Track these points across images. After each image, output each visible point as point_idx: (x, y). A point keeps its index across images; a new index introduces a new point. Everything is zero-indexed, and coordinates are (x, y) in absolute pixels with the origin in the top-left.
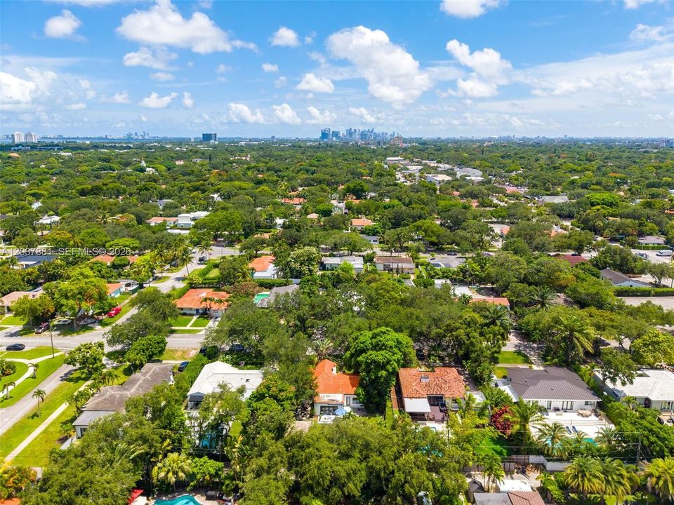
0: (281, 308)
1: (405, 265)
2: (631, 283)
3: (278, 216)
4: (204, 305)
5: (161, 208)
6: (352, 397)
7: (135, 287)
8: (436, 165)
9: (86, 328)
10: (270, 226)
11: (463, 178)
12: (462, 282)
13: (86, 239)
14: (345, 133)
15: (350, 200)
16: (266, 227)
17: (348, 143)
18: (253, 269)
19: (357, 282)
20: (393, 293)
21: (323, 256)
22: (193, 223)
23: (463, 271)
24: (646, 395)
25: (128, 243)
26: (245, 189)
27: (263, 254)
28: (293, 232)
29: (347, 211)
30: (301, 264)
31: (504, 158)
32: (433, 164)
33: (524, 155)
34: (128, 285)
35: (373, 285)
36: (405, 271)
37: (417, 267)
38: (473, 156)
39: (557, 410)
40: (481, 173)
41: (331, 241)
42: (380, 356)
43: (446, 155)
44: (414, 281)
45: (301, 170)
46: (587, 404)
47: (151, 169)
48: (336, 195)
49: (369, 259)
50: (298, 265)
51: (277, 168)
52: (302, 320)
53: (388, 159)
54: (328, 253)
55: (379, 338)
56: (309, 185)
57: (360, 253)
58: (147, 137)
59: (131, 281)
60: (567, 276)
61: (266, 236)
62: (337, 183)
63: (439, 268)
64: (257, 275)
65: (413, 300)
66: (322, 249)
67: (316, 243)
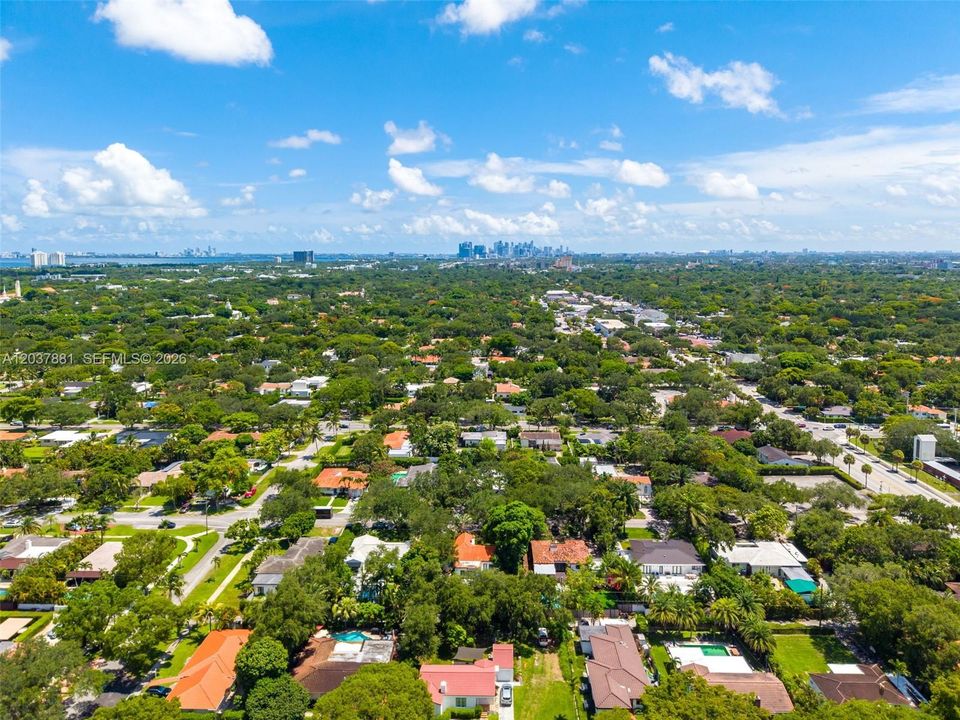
0: (421, 487)
1: (551, 442)
2: (787, 461)
3: (409, 380)
4: (342, 484)
5: (267, 370)
6: (489, 563)
7: (264, 467)
8: (610, 303)
9: (226, 508)
10: (400, 395)
11: (642, 323)
12: (610, 460)
13: (201, 413)
14: (493, 248)
15: (495, 358)
16: (395, 396)
17: (495, 265)
18: (389, 447)
19: (498, 460)
20: (529, 471)
21: (462, 430)
22: (310, 391)
23: (611, 448)
24: (747, 561)
25: (247, 418)
26: (366, 344)
27: (395, 429)
28: (428, 402)
29: (491, 372)
30: (439, 441)
31: (706, 290)
32: (607, 301)
33: (734, 287)
34: (257, 465)
35: (512, 463)
36: (552, 448)
37: (566, 443)
38: (662, 289)
39: (668, 574)
40: (666, 316)
41: (471, 414)
42: (511, 526)
43: (627, 286)
44: (558, 459)
45: (434, 313)
46: (694, 568)
47: (238, 312)
48: (478, 351)
49: (513, 435)
50: (435, 442)
51: (402, 310)
52: (442, 499)
53: (549, 292)
54: (468, 427)
55: (511, 510)
56: (445, 336)
57: (503, 427)
58: (213, 255)
59: (259, 461)
60: (715, 454)
61: (397, 407)
62: (479, 333)
63: (585, 444)
64: (392, 452)
65: (550, 477)
66: (461, 421)
67: (454, 417)
